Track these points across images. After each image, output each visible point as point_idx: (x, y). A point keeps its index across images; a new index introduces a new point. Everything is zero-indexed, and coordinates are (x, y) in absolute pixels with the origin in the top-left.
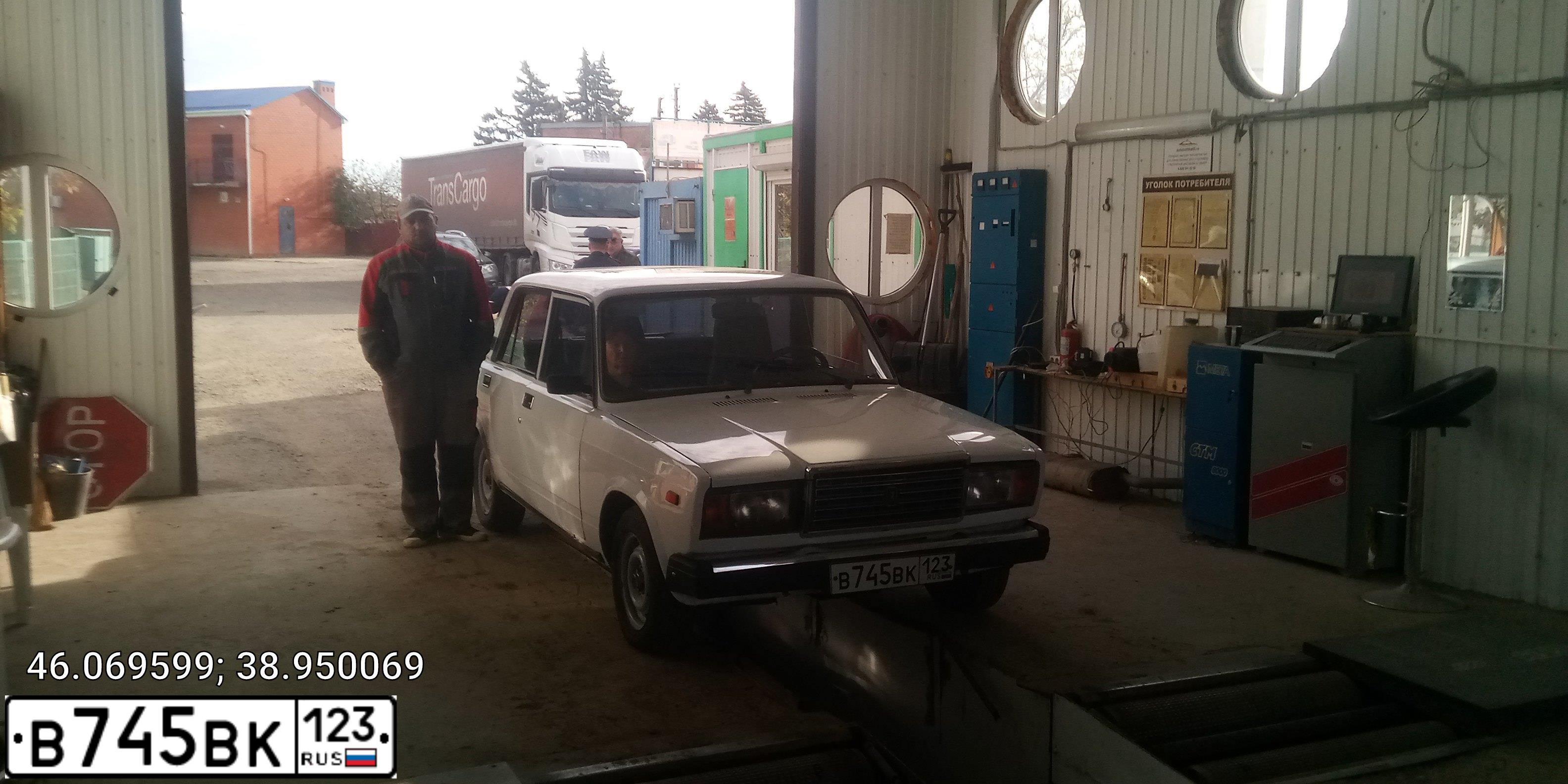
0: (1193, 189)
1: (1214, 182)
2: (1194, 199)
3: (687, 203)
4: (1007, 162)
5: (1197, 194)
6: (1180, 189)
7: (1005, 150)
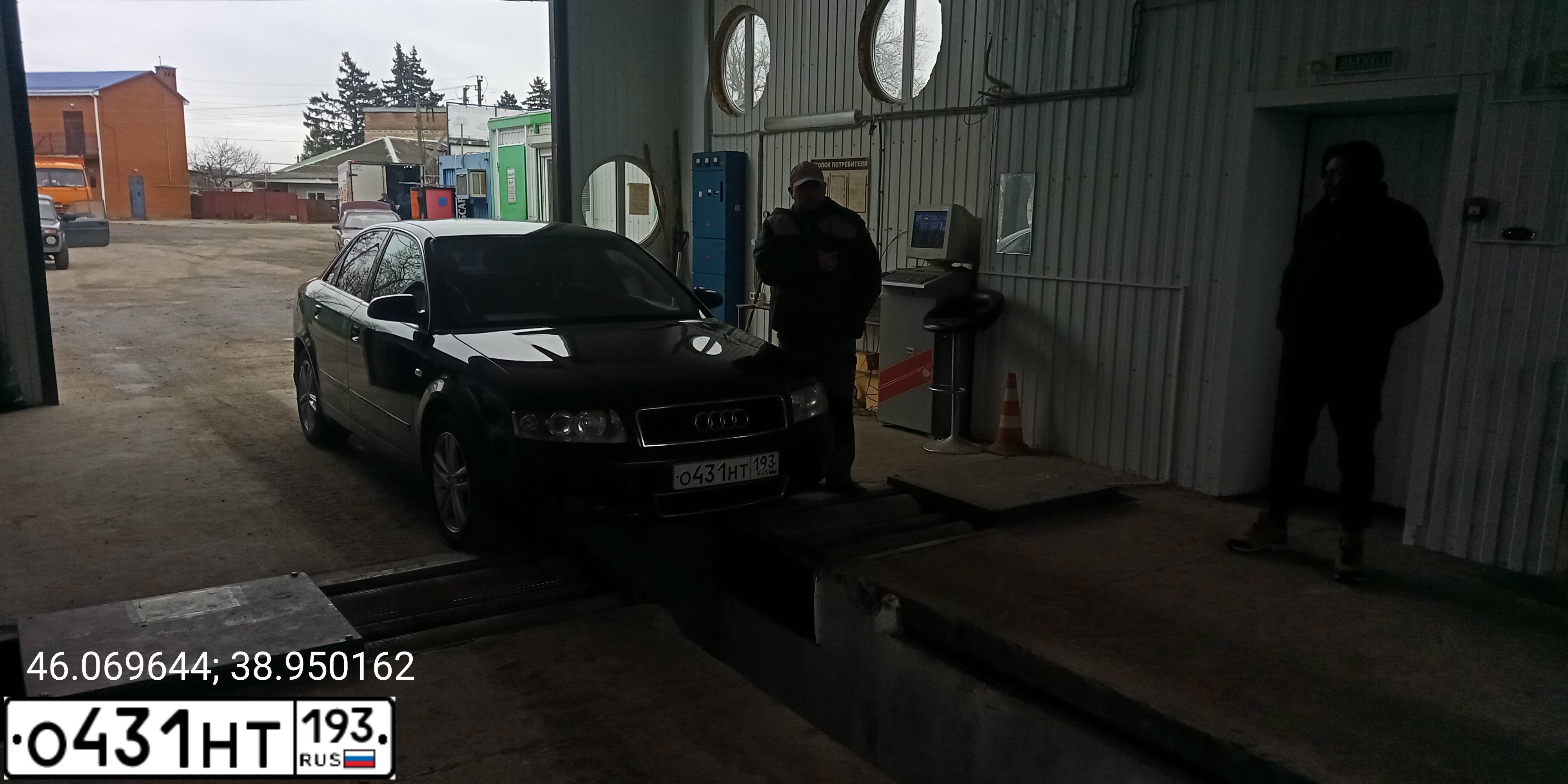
0: (844, 168)
1: (857, 164)
2: (844, 176)
3: (480, 173)
4: (718, 146)
5: (845, 173)
6: (836, 169)
7: (716, 136)
